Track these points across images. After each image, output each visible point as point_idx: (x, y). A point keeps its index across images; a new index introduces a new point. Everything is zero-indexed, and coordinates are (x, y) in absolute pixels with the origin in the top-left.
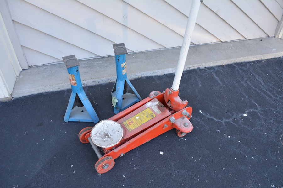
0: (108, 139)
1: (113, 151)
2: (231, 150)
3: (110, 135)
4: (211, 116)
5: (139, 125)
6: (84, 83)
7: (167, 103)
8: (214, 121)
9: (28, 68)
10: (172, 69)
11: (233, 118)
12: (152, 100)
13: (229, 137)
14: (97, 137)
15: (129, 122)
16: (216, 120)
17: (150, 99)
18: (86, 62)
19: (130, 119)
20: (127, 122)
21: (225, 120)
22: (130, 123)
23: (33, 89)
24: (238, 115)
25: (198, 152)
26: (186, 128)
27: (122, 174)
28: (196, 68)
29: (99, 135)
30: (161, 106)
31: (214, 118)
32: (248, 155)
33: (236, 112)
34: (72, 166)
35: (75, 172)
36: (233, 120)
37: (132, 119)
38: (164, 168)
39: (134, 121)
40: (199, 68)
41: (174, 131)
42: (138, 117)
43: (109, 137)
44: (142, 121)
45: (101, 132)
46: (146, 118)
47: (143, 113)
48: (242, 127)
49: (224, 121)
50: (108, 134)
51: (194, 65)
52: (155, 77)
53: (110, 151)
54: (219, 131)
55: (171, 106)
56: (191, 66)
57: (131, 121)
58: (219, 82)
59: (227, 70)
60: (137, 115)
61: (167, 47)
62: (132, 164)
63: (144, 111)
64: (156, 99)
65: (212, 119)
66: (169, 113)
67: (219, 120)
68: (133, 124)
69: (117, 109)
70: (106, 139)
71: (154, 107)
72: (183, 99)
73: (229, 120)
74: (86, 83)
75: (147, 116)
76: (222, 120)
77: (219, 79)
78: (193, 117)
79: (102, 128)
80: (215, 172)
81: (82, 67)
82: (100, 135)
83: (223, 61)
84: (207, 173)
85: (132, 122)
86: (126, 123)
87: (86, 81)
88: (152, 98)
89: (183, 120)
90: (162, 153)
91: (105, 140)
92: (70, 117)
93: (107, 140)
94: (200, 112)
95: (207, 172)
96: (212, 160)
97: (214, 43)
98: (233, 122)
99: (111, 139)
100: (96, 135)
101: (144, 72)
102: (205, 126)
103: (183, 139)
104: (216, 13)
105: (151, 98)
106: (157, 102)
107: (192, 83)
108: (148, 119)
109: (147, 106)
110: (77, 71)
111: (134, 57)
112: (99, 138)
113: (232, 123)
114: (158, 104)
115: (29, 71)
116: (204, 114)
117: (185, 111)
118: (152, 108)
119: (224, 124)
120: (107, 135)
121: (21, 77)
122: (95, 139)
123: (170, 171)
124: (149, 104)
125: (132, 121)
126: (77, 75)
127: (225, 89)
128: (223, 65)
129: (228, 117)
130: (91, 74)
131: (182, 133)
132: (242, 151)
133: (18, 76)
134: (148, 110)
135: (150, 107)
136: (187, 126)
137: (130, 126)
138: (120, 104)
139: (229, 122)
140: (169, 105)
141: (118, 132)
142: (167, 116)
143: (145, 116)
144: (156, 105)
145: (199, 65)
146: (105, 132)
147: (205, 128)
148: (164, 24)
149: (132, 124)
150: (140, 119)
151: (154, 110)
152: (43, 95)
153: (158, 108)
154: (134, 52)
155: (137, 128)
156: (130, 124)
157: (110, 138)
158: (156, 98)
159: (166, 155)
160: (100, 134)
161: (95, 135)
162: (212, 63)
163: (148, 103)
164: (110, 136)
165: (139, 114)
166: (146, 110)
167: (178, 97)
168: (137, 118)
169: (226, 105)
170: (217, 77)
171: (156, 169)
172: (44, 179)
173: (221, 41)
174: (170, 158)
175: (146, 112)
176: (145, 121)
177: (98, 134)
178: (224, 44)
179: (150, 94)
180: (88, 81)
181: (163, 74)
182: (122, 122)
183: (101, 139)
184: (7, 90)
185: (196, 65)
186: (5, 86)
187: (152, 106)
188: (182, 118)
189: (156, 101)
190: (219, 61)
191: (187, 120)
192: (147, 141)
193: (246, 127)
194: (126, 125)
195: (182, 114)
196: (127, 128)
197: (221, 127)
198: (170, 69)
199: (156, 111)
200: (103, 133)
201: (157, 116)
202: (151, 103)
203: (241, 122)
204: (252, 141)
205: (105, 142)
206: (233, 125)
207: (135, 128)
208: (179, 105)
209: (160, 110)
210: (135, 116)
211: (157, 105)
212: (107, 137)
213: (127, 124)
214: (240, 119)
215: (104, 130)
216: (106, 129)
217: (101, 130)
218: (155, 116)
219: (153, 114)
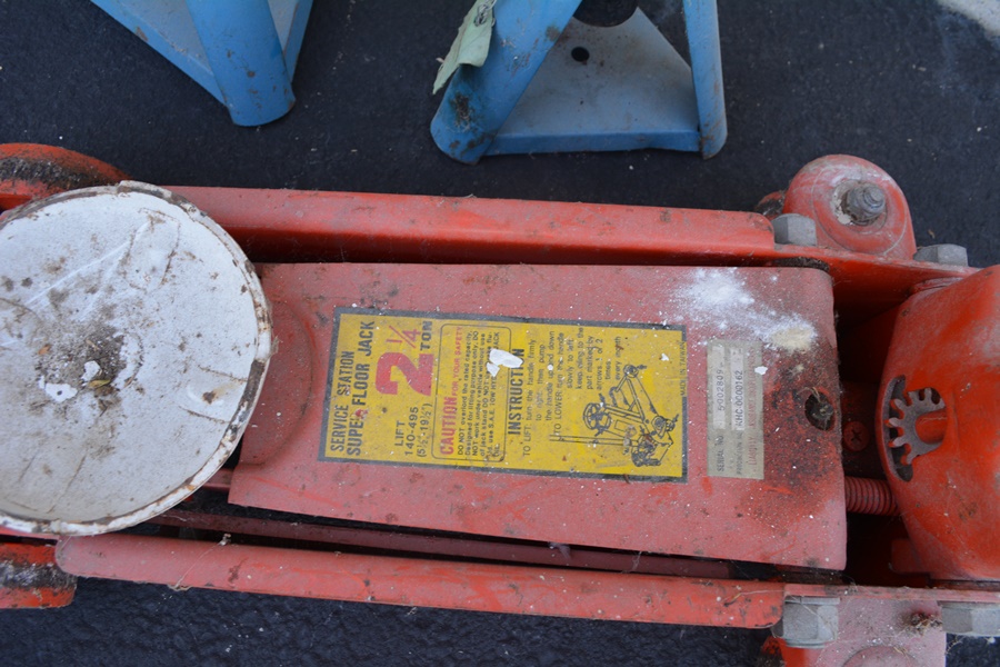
0: (87, 406)
3: (130, 368)
5: (456, 459)
7: (888, 390)
12: (773, 276)
15: (402, 348)
17: (766, 246)
19: (437, 323)
20: (387, 335)
22: (396, 375)
29: (46, 302)
30: (811, 405)
37: (448, 337)
39: (445, 378)
42: (516, 362)
43: (105, 386)
44: (514, 428)
45: (82, 281)
46: (574, 423)
47: (594, 347)
50: (128, 352)
52: (955, 28)
55: (899, 453)
57: (414, 354)
60: (521, 334)
63: (606, 335)
64: (819, 288)
66: (827, 534)
68: (419, 399)
69: (459, 118)
70: (68, 391)
71: (738, 361)
75: (594, 415)
79: (116, 253)
82: (52, 317)
85: (422, 381)
86: (366, 346)
88: (784, 250)
91: (51, 390)
93: (64, 410)
99: (106, 421)
100: (19, 290)
105: (781, 238)
106: (801, 334)
108: (585, 458)
109: (683, 292)
114: (798, 357)
118: (717, 354)
120: (106, 353)
124: (717, 291)
125: (427, 361)
134: (658, 353)
135: (709, 331)
137: (374, 399)
140: (894, 433)
141: (209, 397)
142: (785, 558)
143: (575, 402)
144: (767, 355)
146: (109, 311)
149: (407, 396)
150: (515, 400)
151: (715, 391)
153: (772, 401)
155: (416, 474)
156: (386, 385)
157: (104, 407)
158: (833, 269)
160: (57, 298)
161: (9, 284)
163: (716, 273)
164: (119, 381)
165: (543, 332)
166: (641, 345)
168: (501, 360)
175: (627, 358)
176: (542, 454)
177: (38, 298)
179: (811, 167)
182: (338, 309)
183: (25, 363)
187: (735, 334)
189: (805, 312)
194: (348, 355)
199: (718, 420)
200: (85, 309)
201: (693, 479)
202: (746, 299)
205: (31, 423)
207: (395, 454)
209: (767, 437)
210: (489, 329)
211: (783, 364)
212: (92, 368)
213: (360, 358)
215: (118, 283)
216: (140, 280)
217: (95, 264)
218: (671, 466)
219: (677, 433)
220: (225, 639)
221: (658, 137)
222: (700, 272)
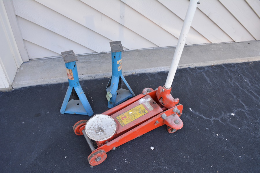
0: (102, 133)
1: (106, 145)
2: (219, 148)
3: (103, 129)
4: (200, 114)
5: (132, 121)
6: (81, 77)
7: (159, 100)
8: (203, 119)
9: (28, 61)
10: (164, 68)
11: (221, 117)
12: (145, 97)
13: (217, 135)
14: (91, 130)
15: (123, 117)
16: (205, 118)
17: (143, 95)
18: (84, 58)
19: (124, 114)
20: (121, 117)
21: (214, 119)
22: (123, 118)
23: (32, 81)
24: (226, 114)
25: (187, 149)
26: (177, 124)
27: (114, 167)
28: (187, 67)
29: (93, 128)
30: (154, 103)
31: (204, 116)
32: (235, 154)
33: (224, 111)
34: (66, 157)
35: (68, 163)
36: (222, 119)
37: (125, 114)
38: (154, 163)
39: (127, 116)
40: (190, 67)
41: (165, 127)
42: (131, 112)
43: (102, 131)
44: (134, 116)
45: (95, 125)
46: (139, 114)
47: (136, 109)
48: (230, 126)
49: (212, 119)
50: (102, 128)
51: (185, 65)
52: (148, 74)
53: (103, 144)
54: (208, 129)
55: (163, 103)
56: (182, 65)
57: (124, 116)
58: (209, 81)
59: (217, 70)
60: (130, 111)
61: (160, 47)
62: (123, 157)
63: (136, 107)
64: (149, 96)
65: (201, 117)
66: (160, 110)
67: (208, 119)
68: (126, 119)
69: (111, 104)
70: (100, 133)
71: (147, 103)
72: (175, 97)
73: (218, 119)
74: (82, 77)
75: (139, 112)
76: (211, 118)
77: (208, 79)
78: (183, 114)
79: (96, 122)
80: (203, 169)
81: (79, 62)
82: (94, 129)
83: (212, 61)
84: (196, 170)
85: (125, 117)
86: (120, 118)
87: (83, 75)
88: (145, 95)
89: (174, 117)
90: (152, 148)
91: (98, 133)
92: (66, 109)
93: (100, 134)
94: (190, 110)
95: (196, 168)
96: (201, 156)
97: (204, 44)
98: (222, 121)
99: (104, 133)
101: (138, 69)
102: (194, 124)
103: (174, 136)
104: (207, 17)
105: (144, 94)
106: (150, 99)
107: (183, 82)
108: (141, 115)
109: (140, 102)
110: (75, 66)
111: (128, 54)
112: (92, 132)
113: (220, 121)
114: (150, 101)
115: (29, 63)
116: (193, 112)
117: (176, 109)
118: (145, 104)
119: (213, 122)
120: (100, 128)
121: (22, 68)
122: (89, 132)
123: (160, 166)
124: (142, 100)
125: (125, 116)
126: (74, 70)
127: (214, 88)
128: (213, 66)
129: (217, 116)
130: (88, 69)
131: (172, 129)
132: (230, 149)
133: (19, 68)
134: (141, 106)
135: (143, 103)
136: (178, 123)
137: (123, 121)
138: (114, 99)
139: (218, 121)
140: (161, 102)
141: (111, 126)
142: (159, 113)
143: (137, 112)
144: (148, 102)
145: (189, 64)
146: (98, 126)
147: (194, 125)
148: (158, 25)
149: (125, 119)
150: (133, 115)
151: (146, 106)
152: (42, 87)
153: (151, 104)
154: (128, 50)
155: (130, 123)
156: (123, 119)
157: (103, 132)
158: (149, 94)
159: (157, 150)
160: (94, 127)
161: (89, 128)
162: (202, 63)
163: (141, 99)
164: (103, 130)
165: (132, 110)
166: (139, 106)
167: (170, 94)
168: (130, 113)
169: (215, 103)
170: (207, 77)
171: (147, 164)
172: (38, 168)
173: (211, 43)
174: (160, 153)
175: (139, 108)
176: (138, 117)
177: (92, 128)
178: (214, 45)
179: (143, 91)
180: (84, 75)
181: (156, 71)
182: (116, 117)
183: (95, 133)
184: (8, 81)
185: (187, 64)
186: (6, 77)
187: (145, 102)
188: (173, 114)
189: (149, 98)
190: (209, 62)
191: (177, 117)
192: (139, 136)
193: (234, 126)
194: (119, 119)
195: (174, 111)
196: (120, 123)
197: (210, 125)
198: (163, 67)
199: (148, 107)
200: (96, 127)
201: (149, 112)
202: (144, 99)
203: (229, 121)
204: (239, 140)
205: (98, 136)
206: (222, 123)
207: (127, 123)
208: (171, 102)
209: (152, 106)
210: (128, 112)
211: (150, 102)
212: (100, 130)
213: (120, 119)
214: (228, 118)
215: (98, 124)
216: (99, 123)
217: (95, 124)
218: (147, 112)
219: (146, 110)
220: (121, 156)
221: (129, 97)
222: (140, 100)
